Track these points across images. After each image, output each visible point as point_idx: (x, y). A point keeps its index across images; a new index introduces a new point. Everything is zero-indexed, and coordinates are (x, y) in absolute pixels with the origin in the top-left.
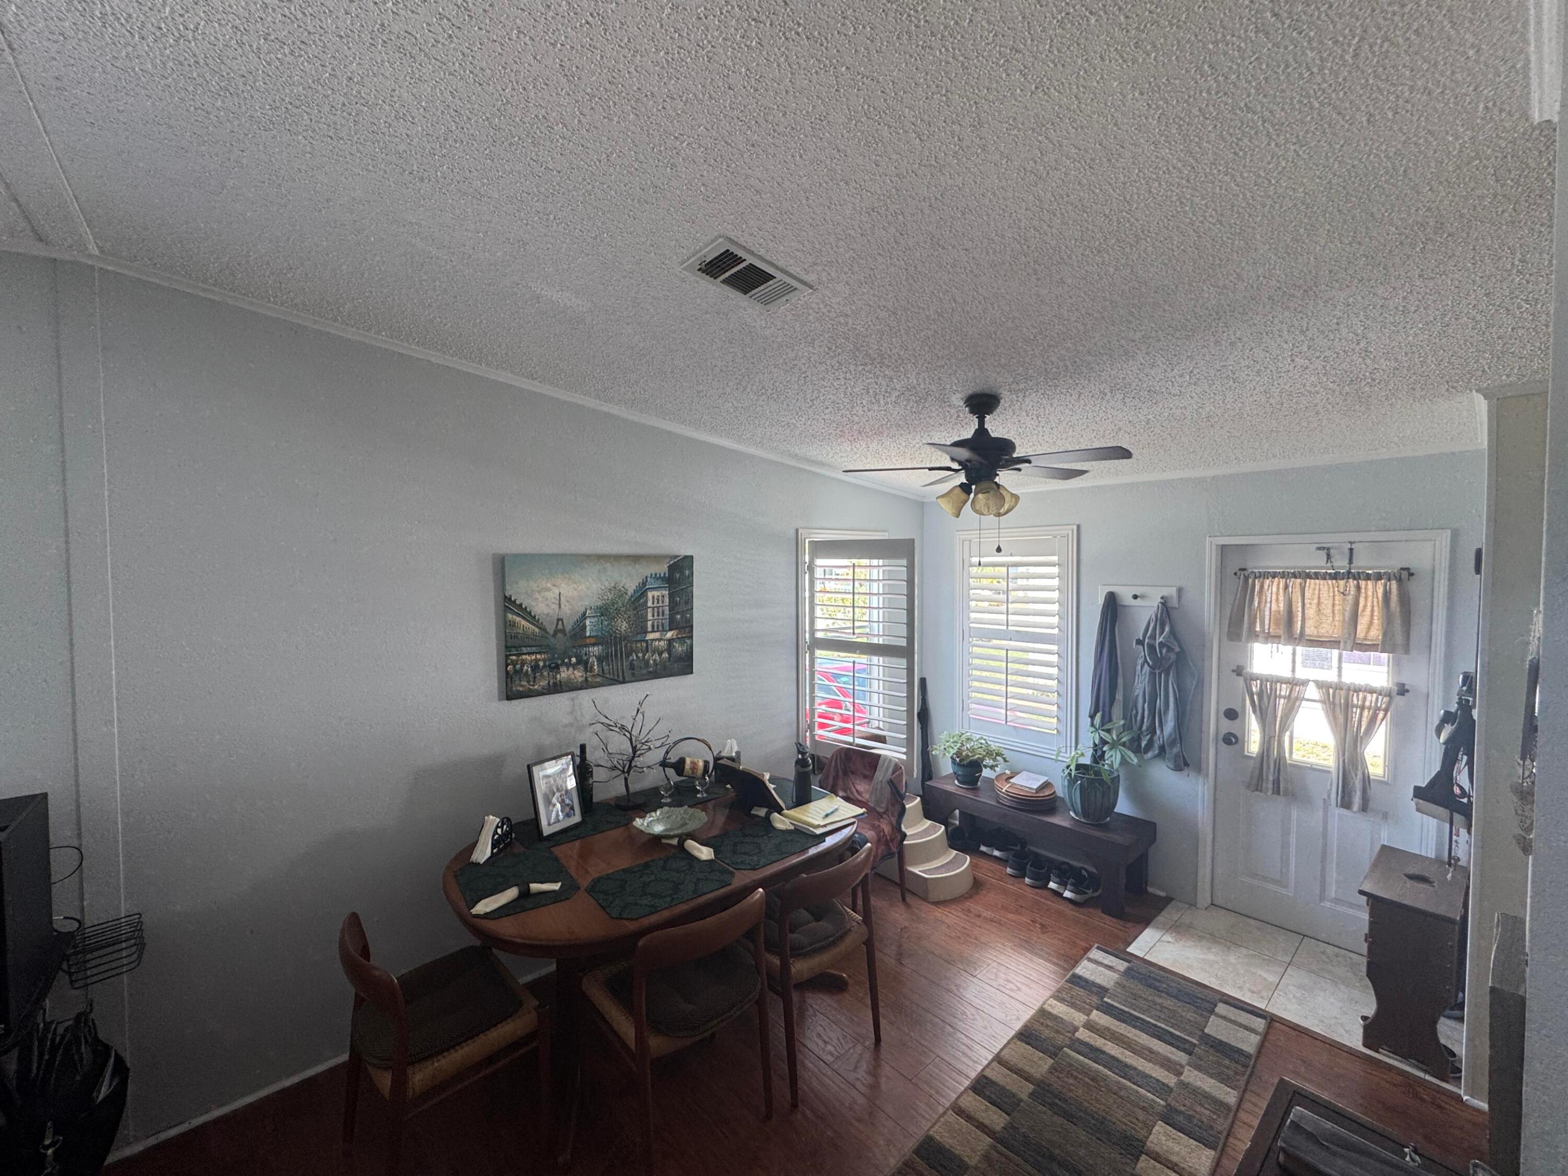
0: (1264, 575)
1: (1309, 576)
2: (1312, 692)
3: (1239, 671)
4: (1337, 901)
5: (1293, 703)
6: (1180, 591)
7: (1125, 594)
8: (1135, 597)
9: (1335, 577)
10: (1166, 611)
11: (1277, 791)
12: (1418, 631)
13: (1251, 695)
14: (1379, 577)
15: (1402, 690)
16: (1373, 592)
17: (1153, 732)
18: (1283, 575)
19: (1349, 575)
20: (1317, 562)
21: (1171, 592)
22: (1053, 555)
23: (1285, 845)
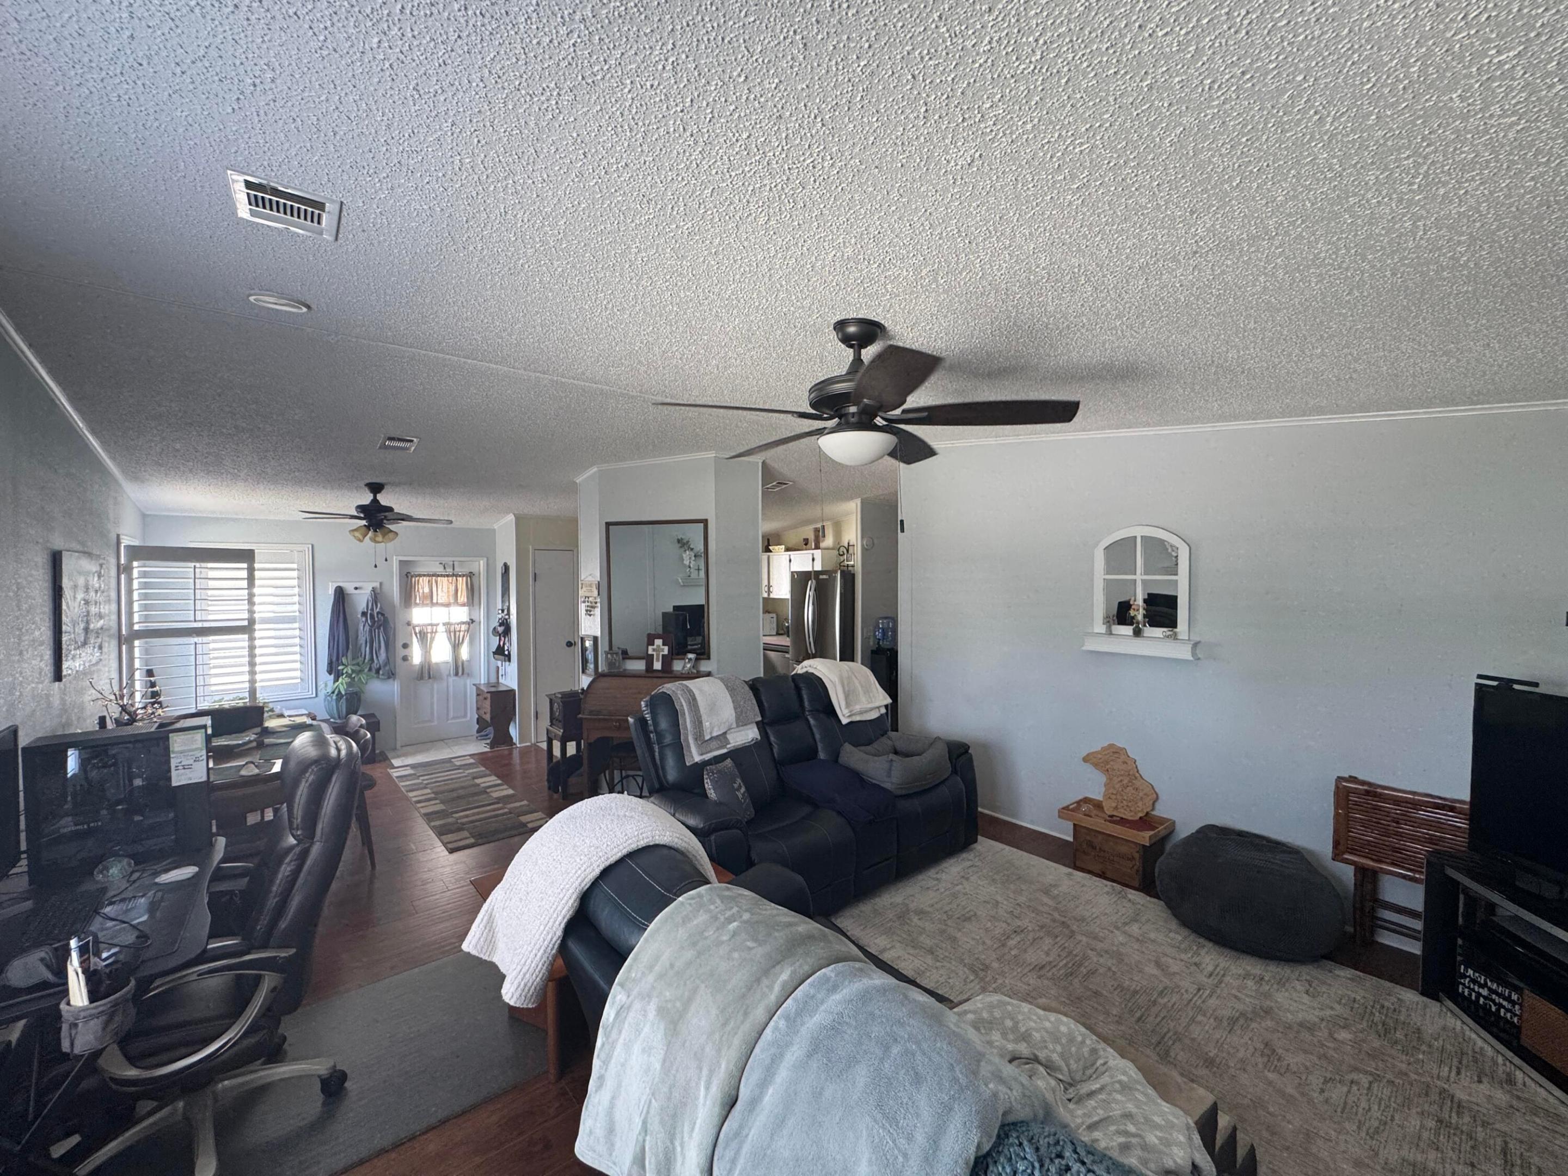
0: (420, 576)
1: (438, 576)
2: (441, 629)
3: (409, 624)
4: (454, 718)
5: (434, 632)
6: (381, 584)
7: (349, 587)
8: (356, 588)
9: (448, 576)
10: (376, 596)
11: (430, 678)
12: (476, 600)
13: (416, 634)
14: (464, 576)
15: (472, 621)
16: (462, 582)
17: (372, 659)
18: (428, 575)
19: (453, 575)
20: (440, 570)
21: (377, 585)
22: (293, 563)
23: (432, 704)
